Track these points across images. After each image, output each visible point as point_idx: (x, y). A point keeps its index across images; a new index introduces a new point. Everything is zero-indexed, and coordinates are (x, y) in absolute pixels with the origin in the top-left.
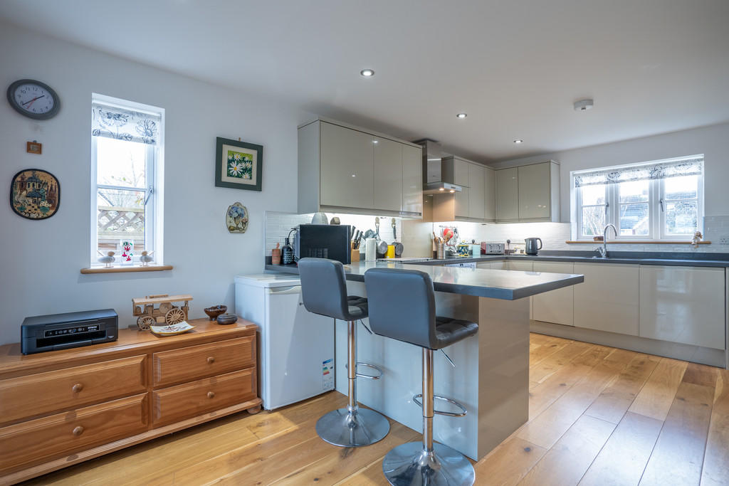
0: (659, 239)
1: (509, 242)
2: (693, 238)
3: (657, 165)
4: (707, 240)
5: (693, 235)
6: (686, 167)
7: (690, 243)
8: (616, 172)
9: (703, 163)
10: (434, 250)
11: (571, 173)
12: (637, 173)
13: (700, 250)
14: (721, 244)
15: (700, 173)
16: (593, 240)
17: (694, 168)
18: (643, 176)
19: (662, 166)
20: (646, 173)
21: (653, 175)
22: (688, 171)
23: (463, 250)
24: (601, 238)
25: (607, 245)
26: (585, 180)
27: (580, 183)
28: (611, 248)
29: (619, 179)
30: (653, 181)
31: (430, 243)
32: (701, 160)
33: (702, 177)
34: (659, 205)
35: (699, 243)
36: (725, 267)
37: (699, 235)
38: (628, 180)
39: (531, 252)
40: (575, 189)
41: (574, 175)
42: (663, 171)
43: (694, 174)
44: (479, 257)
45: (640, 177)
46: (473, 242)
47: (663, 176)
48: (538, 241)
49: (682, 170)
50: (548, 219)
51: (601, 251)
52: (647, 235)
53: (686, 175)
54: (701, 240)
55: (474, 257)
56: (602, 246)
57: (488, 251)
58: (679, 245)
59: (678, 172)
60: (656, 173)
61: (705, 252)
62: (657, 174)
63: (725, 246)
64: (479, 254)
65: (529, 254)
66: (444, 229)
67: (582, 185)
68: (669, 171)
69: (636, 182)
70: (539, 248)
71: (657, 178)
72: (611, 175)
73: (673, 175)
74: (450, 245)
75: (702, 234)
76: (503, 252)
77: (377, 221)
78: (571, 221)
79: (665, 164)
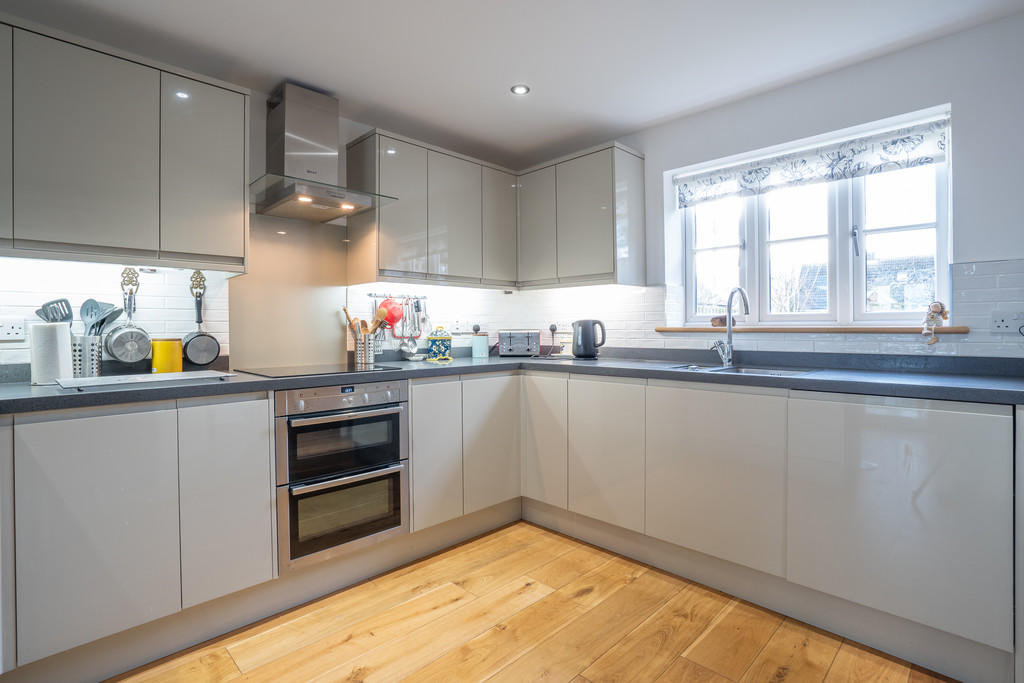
0: (852, 324)
1: (553, 330)
2: (924, 319)
3: (843, 145)
4: (960, 324)
5: (926, 310)
6: (909, 145)
7: (917, 332)
8: (757, 170)
9: (948, 130)
10: (350, 347)
11: (667, 175)
12: (801, 168)
13: (945, 349)
14: (994, 334)
15: (942, 158)
16: (709, 325)
17: (928, 147)
18: (815, 174)
19: (856, 148)
20: (819, 167)
21: (836, 170)
22: (914, 155)
23: (434, 348)
24: (722, 321)
25: (734, 336)
26: (699, 191)
27: (688, 198)
28: (743, 343)
29: (764, 184)
30: (836, 184)
31: (337, 333)
32: (945, 123)
33: (946, 167)
34: (851, 241)
35: (940, 332)
36: (1012, 401)
37: (940, 312)
38: (782, 186)
39: (582, 351)
40: (680, 212)
41: (675, 182)
42: (857, 159)
43: (928, 160)
44: (485, 362)
45: (807, 176)
46: (476, 330)
47: (857, 172)
48: (598, 326)
49: (901, 153)
50: (610, 276)
51: (721, 353)
52: (825, 311)
53: (909, 164)
54: (946, 323)
55: (476, 362)
56: (724, 338)
57: (504, 350)
58: (894, 337)
59: (892, 158)
60: (842, 165)
61: (953, 354)
62: (844, 166)
63: (1006, 338)
64: (486, 354)
65: (579, 356)
66: (380, 301)
67: (693, 203)
68: (872, 158)
69: (799, 188)
70: (599, 341)
71: (843, 176)
72: (748, 177)
73: (880, 169)
74: (402, 337)
75: (947, 308)
76: (536, 351)
77: (130, 279)
78: (668, 282)
79: (862, 141)
